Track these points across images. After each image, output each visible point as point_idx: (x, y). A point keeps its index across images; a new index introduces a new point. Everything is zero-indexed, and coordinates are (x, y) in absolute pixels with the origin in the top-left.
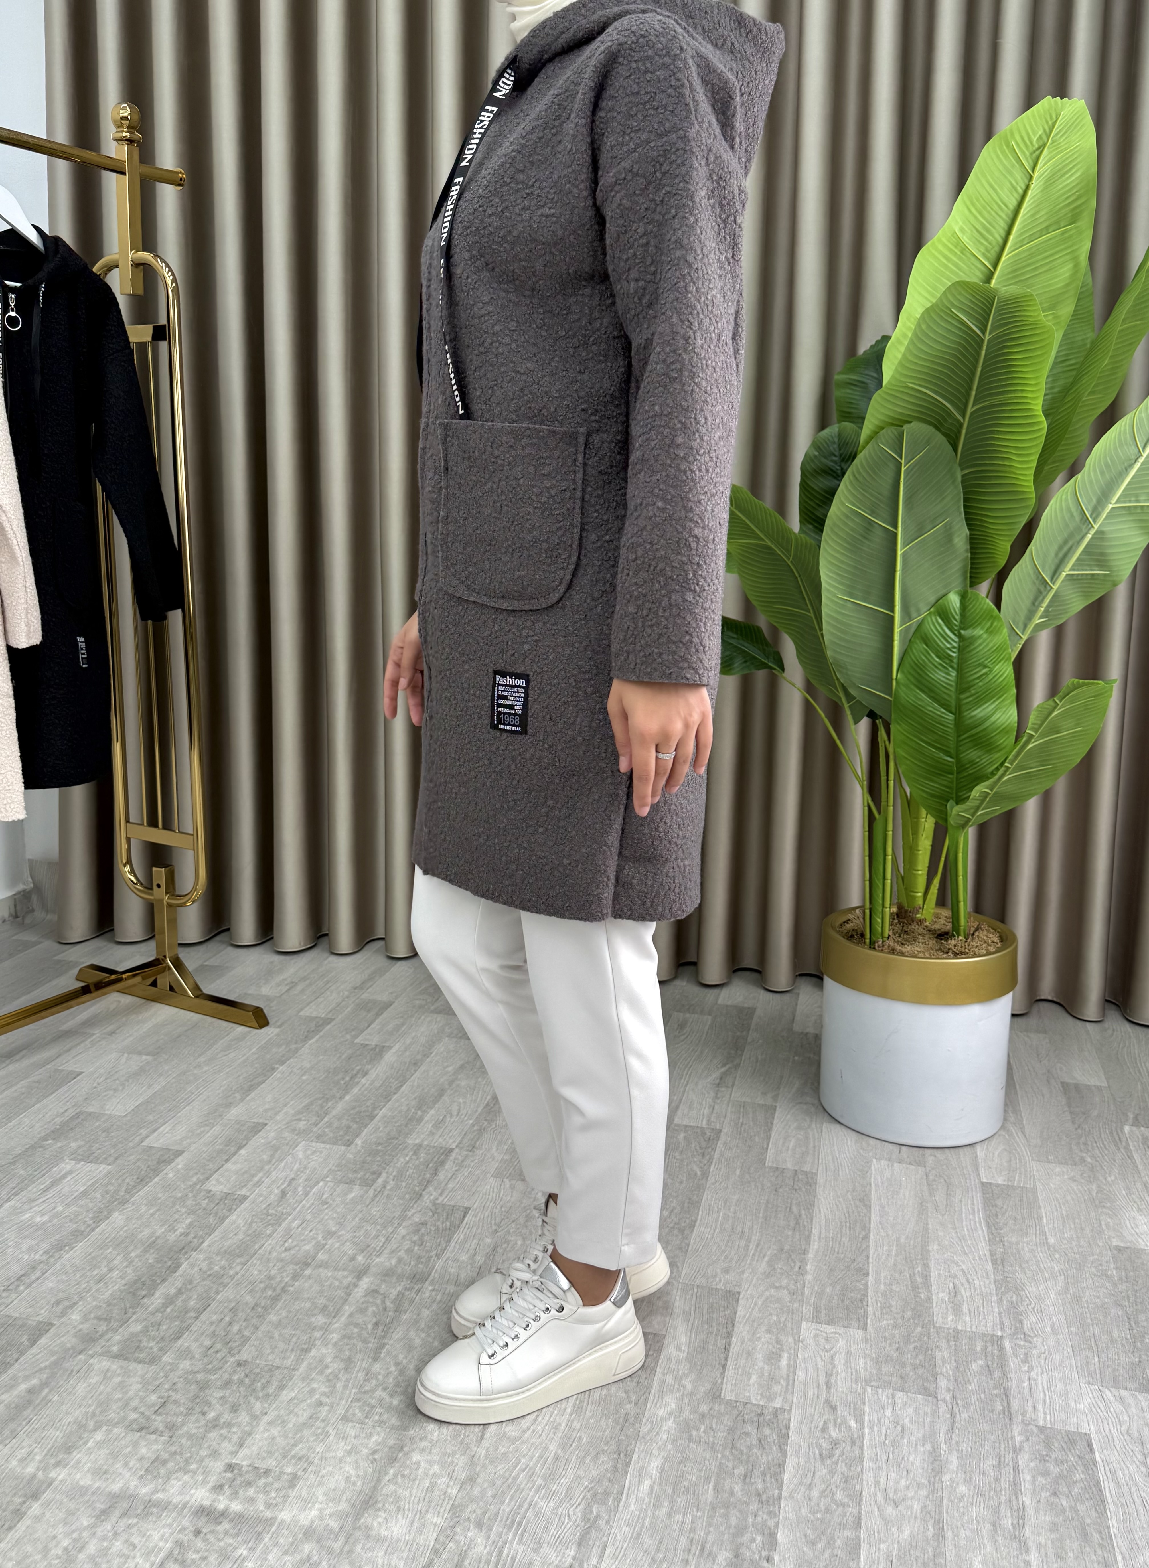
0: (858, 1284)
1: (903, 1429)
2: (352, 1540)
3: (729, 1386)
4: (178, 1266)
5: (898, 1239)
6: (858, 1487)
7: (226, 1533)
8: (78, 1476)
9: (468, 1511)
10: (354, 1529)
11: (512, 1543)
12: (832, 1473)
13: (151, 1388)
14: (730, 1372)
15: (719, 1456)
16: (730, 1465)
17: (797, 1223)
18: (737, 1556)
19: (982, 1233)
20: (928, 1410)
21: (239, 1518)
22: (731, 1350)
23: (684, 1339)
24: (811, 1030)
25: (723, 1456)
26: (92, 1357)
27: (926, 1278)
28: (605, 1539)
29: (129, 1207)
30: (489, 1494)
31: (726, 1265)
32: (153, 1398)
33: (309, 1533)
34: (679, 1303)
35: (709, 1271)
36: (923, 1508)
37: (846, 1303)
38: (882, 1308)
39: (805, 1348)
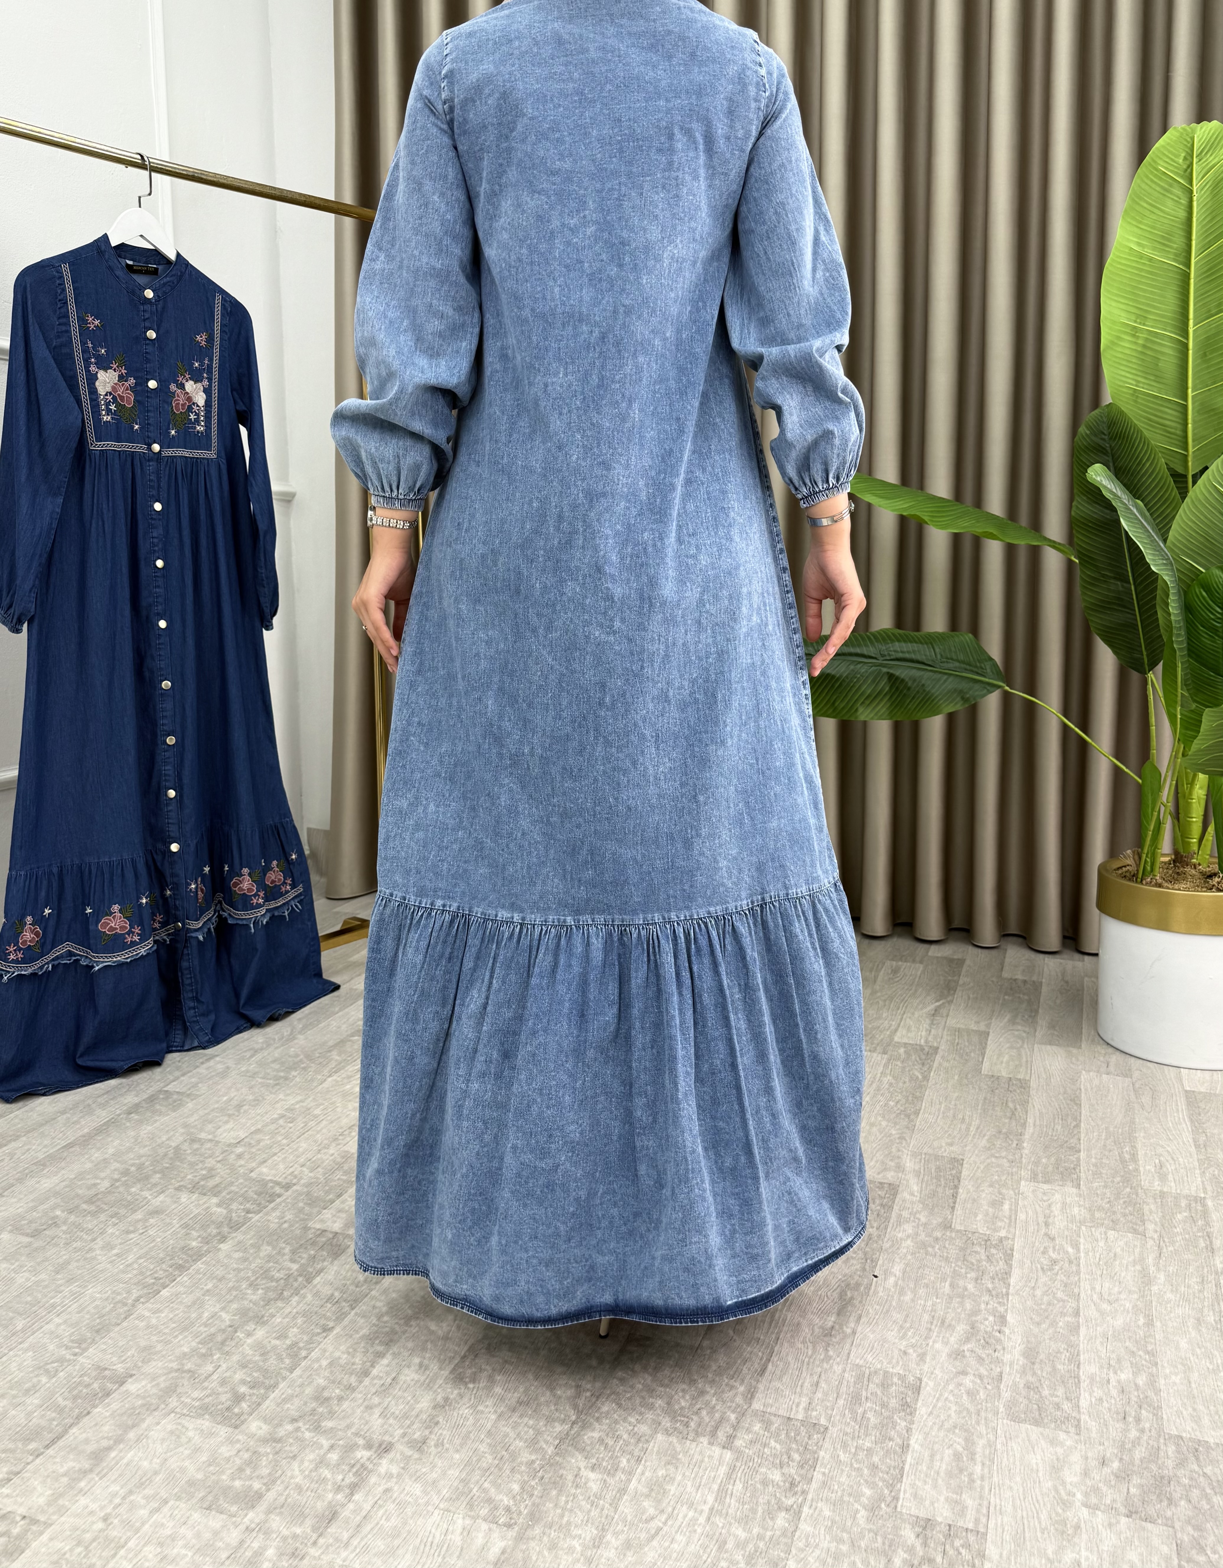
0: (1071, 1158)
1: (1115, 1255)
3: (958, 1221)
5: (1107, 1128)
6: (1076, 1290)
11: (781, 1311)
12: (1053, 1280)
14: (959, 1211)
15: (953, 1265)
16: (963, 1271)
17: (1013, 1114)
18: (973, 1328)
19: (1186, 1128)
20: (1138, 1243)
22: (959, 1197)
23: (915, 1188)
25: (956, 1265)
27: (1134, 1155)
28: (859, 1312)
31: (949, 1141)
34: (909, 1164)
35: (936, 1144)
36: (1135, 1306)
37: (1061, 1169)
38: (1093, 1174)
39: (1025, 1198)
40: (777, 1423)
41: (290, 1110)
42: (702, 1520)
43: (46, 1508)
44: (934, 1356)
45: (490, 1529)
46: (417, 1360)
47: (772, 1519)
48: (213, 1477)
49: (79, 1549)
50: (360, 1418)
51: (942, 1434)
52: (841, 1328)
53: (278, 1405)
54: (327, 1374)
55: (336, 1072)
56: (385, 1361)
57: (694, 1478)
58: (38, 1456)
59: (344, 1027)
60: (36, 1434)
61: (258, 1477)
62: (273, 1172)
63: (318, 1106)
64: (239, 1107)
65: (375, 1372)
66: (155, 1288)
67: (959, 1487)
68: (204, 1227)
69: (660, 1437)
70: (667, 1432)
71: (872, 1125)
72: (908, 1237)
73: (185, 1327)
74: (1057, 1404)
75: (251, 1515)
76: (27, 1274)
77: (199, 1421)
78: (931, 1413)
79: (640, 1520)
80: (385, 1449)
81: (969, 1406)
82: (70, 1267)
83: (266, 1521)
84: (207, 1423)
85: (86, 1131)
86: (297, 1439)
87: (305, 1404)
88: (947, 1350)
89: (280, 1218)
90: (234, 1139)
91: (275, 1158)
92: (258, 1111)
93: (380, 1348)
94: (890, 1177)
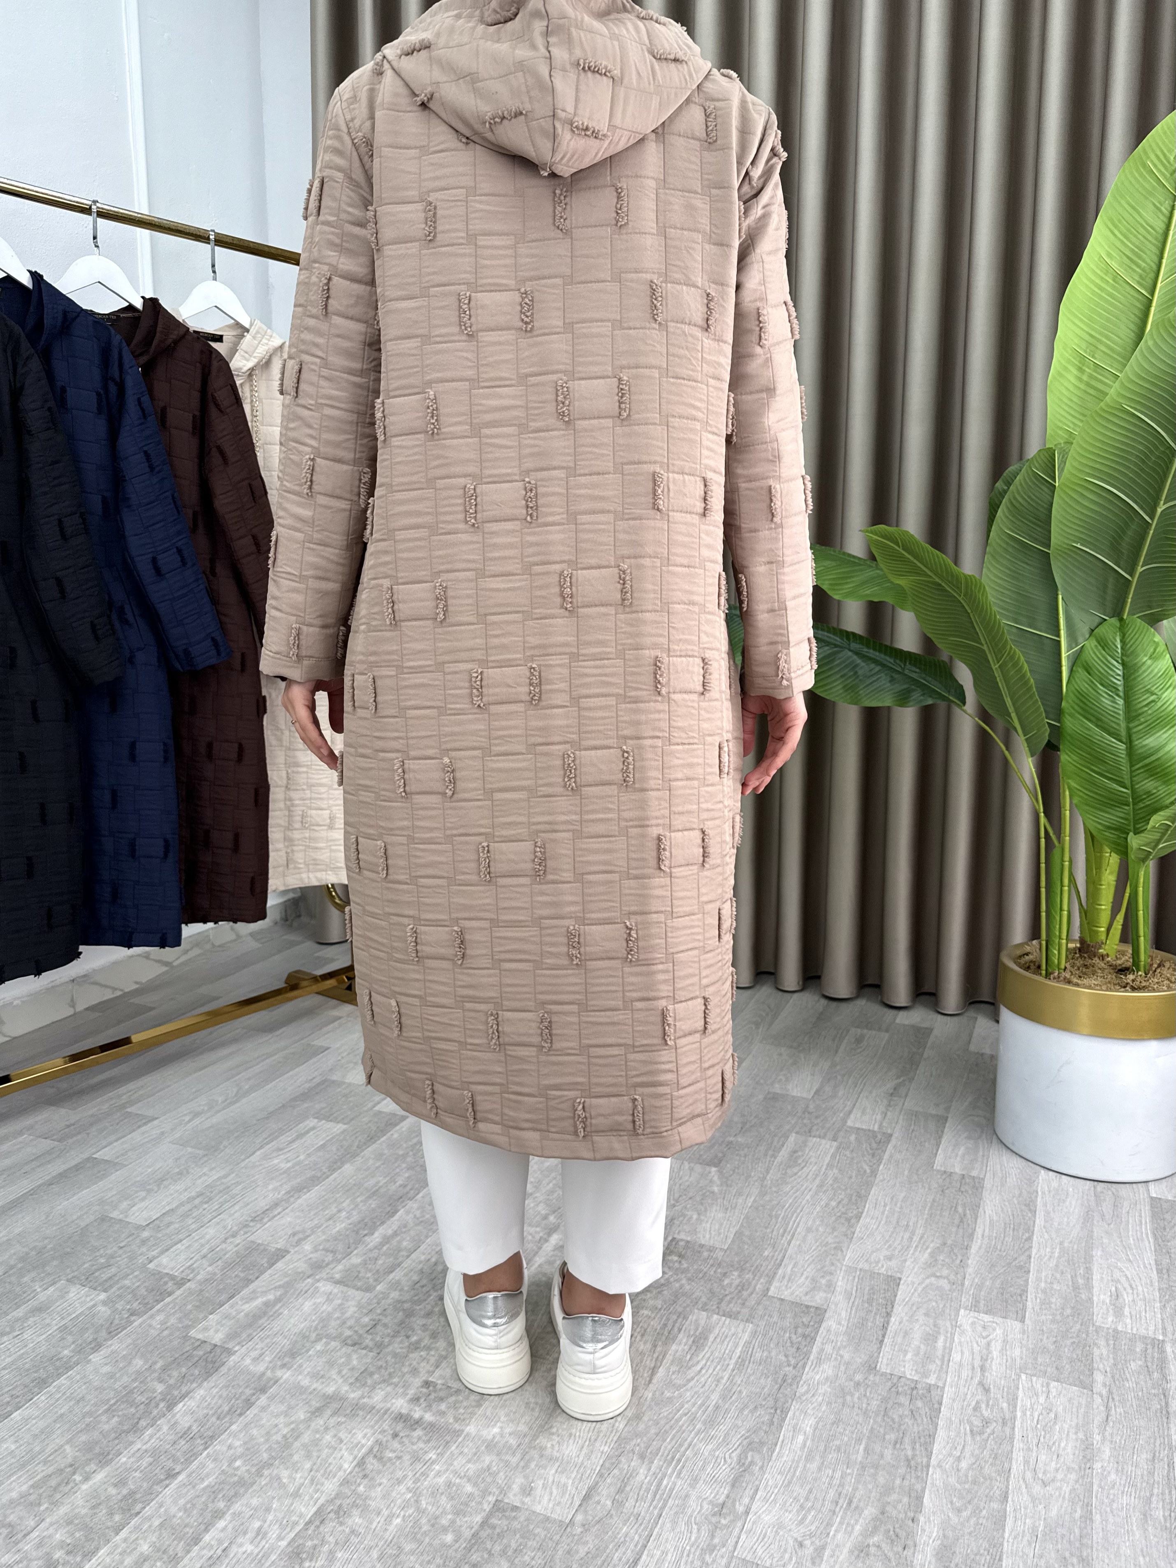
0: (1019, 1280)
1: (1056, 1416)
2: (527, 1457)
3: (885, 1361)
4: (396, 1212)
5: (1061, 1243)
6: (1006, 1464)
7: (419, 1438)
8: (300, 1377)
9: (633, 1444)
10: (530, 1448)
11: (671, 1477)
12: (983, 1448)
13: (365, 1311)
14: (886, 1348)
15: (872, 1421)
16: (882, 1430)
18: (883, 1513)
19: (1149, 1244)
20: (1083, 1401)
21: (431, 1427)
22: (889, 1329)
23: (843, 1314)
24: (988, 1051)
25: (875, 1422)
26: (318, 1281)
27: (1088, 1279)
28: (757, 1483)
29: (359, 1160)
30: (653, 1431)
31: (888, 1253)
32: (366, 1320)
33: (490, 1446)
34: (841, 1283)
35: (873, 1257)
36: (1073, 1490)
37: (1006, 1296)
38: (1042, 1303)
39: (963, 1332)
41: (209, 1187)
44: (833, 1551)
52: (734, 1506)
54: (154, 1539)
62: (172, 1263)
63: (238, 1184)
65: (207, 1538)
68: (82, 1331)
71: (809, 1229)
73: (23, 1464)
88: (849, 1545)
89: (162, 1323)
90: (146, 1220)
91: (179, 1246)
92: (178, 1187)
93: (221, 1505)
94: (818, 1299)
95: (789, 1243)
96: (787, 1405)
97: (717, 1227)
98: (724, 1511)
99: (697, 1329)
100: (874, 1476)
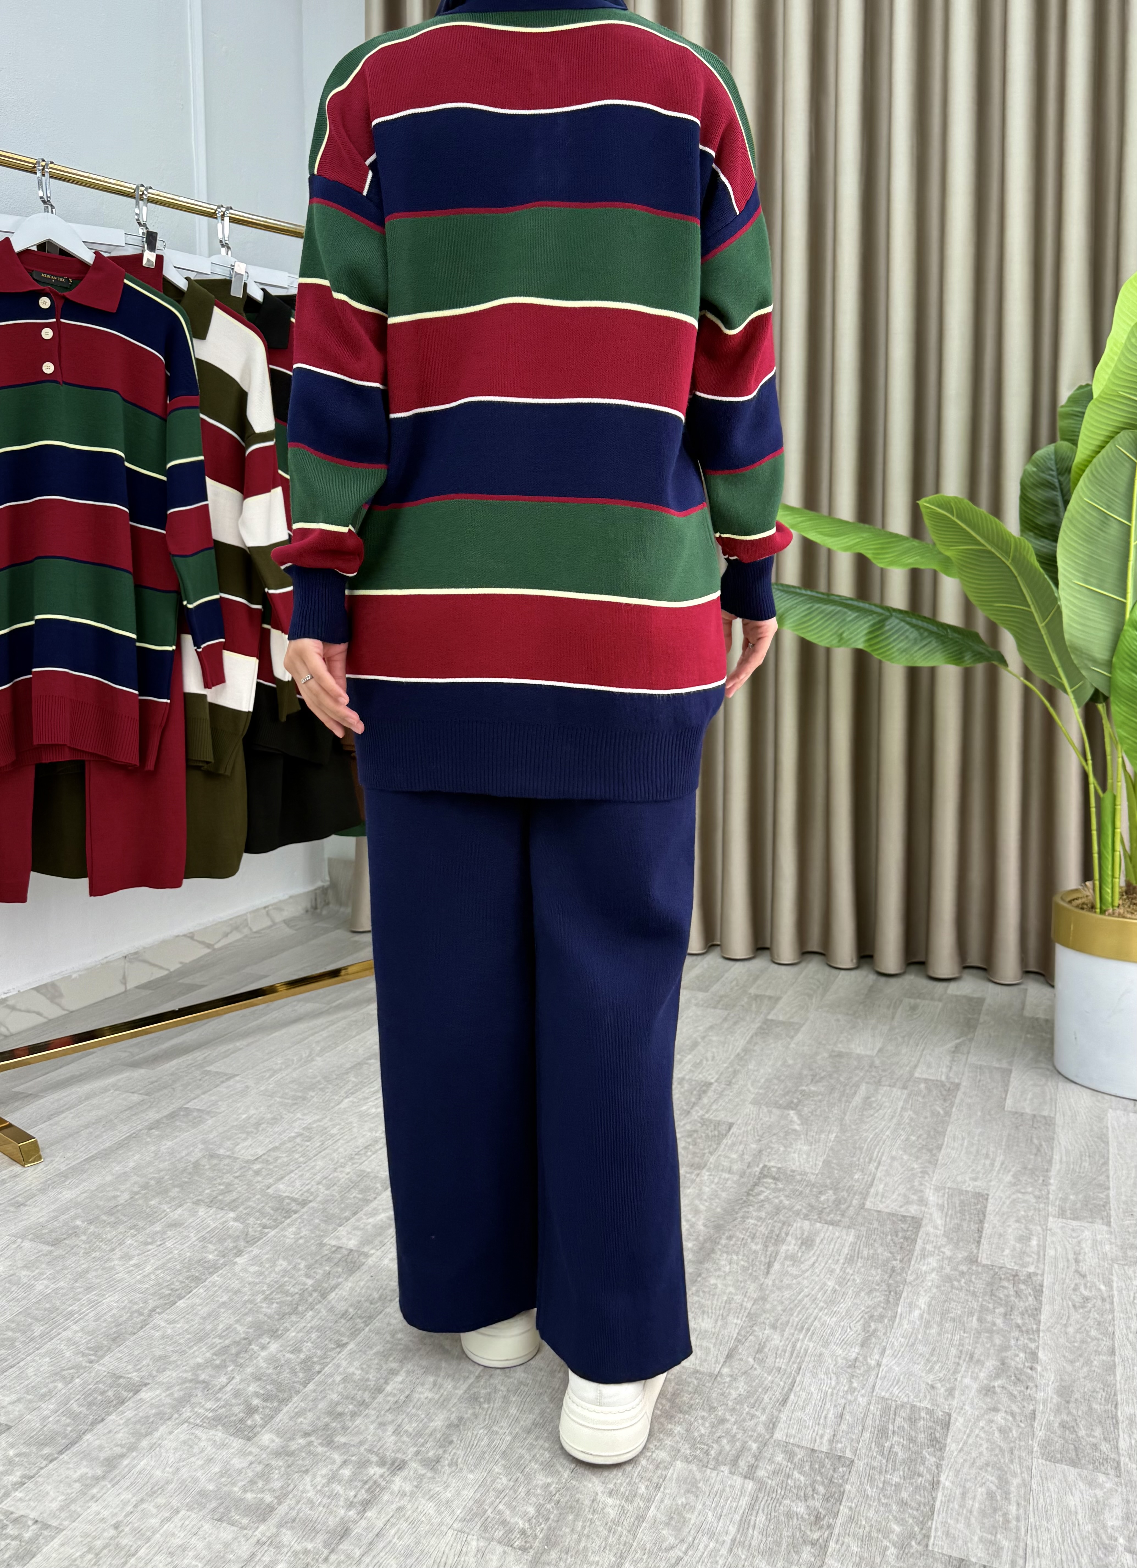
0: (1100, 1195)
3: (984, 1255)
6: (1110, 1329)
9: (762, 1318)
11: (803, 1340)
12: (1086, 1318)
14: (985, 1246)
15: (980, 1299)
16: (991, 1306)
17: (1039, 1150)
18: (1003, 1364)
22: (984, 1232)
23: (939, 1222)
25: (984, 1300)
28: (884, 1344)
30: (779, 1308)
31: (973, 1176)
34: (932, 1197)
35: (959, 1178)
37: (1090, 1206)
38: (1124, 1212)
39: (1053, 1234)
40: (800, 1454)
41: (307, 1128)
42: (724, 1551)
43: (58, 1513)
44: (963, 1391)
45: (505, 1552)
46: (431, 1379)
47: (797, 1552)
48: (226, 1489)
49: (90, 1556)
50: (374, 1435)
51: (973, 1471)
52: (866, 1361)
53: (291, 1418)
54: (340, 1388)
55: (352, 1093)
56: (399, 1378)
57: (715, 1508)
58: (51, 1461)
59: (361, 1051)
60: (50, 1440)
61: (269, 1490)
62: (290, 1188)
63: (334, 1126)
64: (257, 1125)
65: (389, 1388)
66: (172, 1299)
67: (994, 1527)
68: (221, 1240)
69: (679, 1464)
70: (686, 1460)
71: (893, 1159)
72: (933, 1270)
73: (200, 1338)
74: (1095, 1445)
75: (262, 1528)
76: (45, 1282)
77: (212, 1432)
78: (961, 1450)
79: (660, 1549)
80: (397, 1466)
81: (1002, 1444)
82: (89, 1276)
83: (277, 1535)
84: (220, 1434)
85: (107, 1145)
86: (310, 1453)
87: (319, 1418)
88: (975, 1386)
89: (295, 1234)
90: (252, 1155)
91: (292, 1175)
92: (276, 1130)
93: (394, 1365)
94: (913, 1210)
95: (877, 1168)
96: (901, 1288)
97: (805, 1156)
98: (857, 1364)
99: (803, 1234)
100: (990, 1338)
